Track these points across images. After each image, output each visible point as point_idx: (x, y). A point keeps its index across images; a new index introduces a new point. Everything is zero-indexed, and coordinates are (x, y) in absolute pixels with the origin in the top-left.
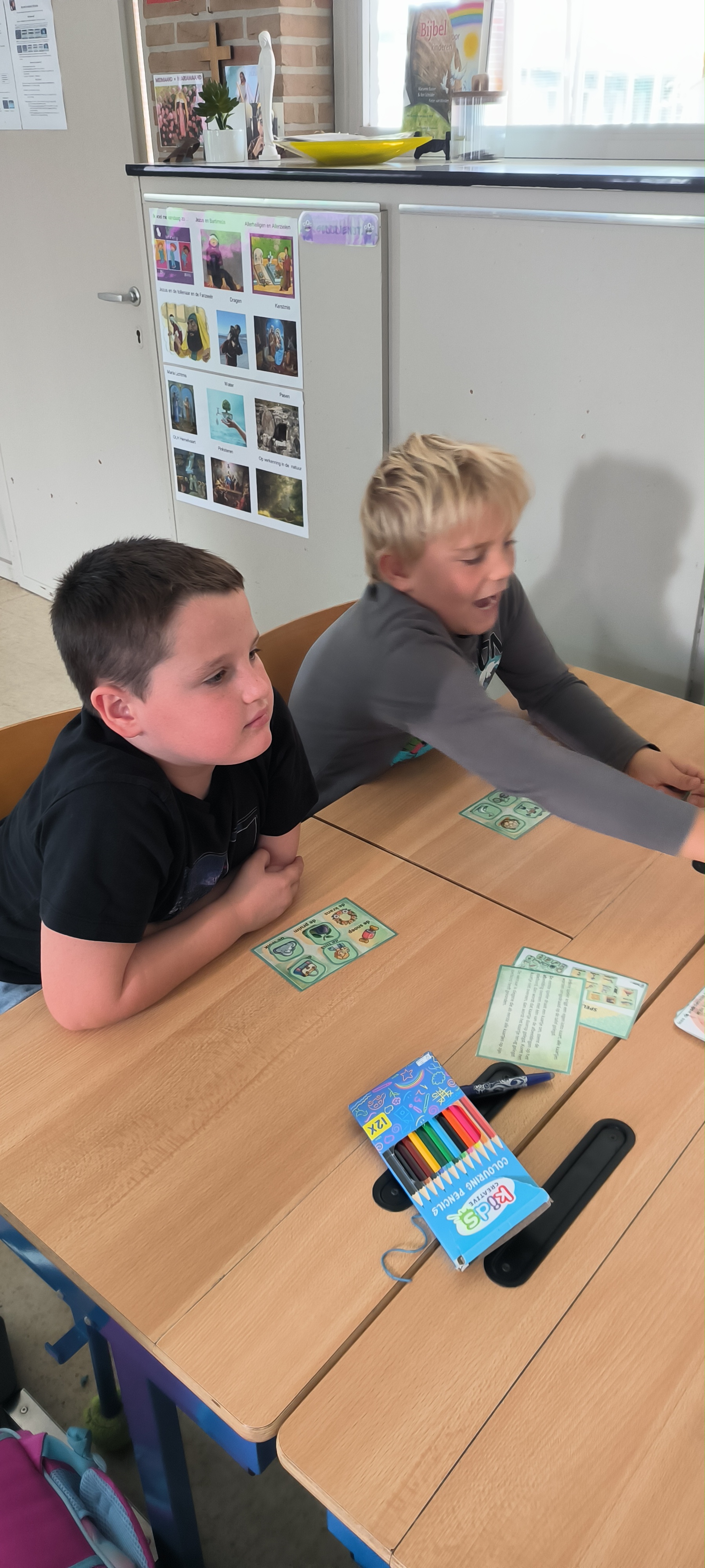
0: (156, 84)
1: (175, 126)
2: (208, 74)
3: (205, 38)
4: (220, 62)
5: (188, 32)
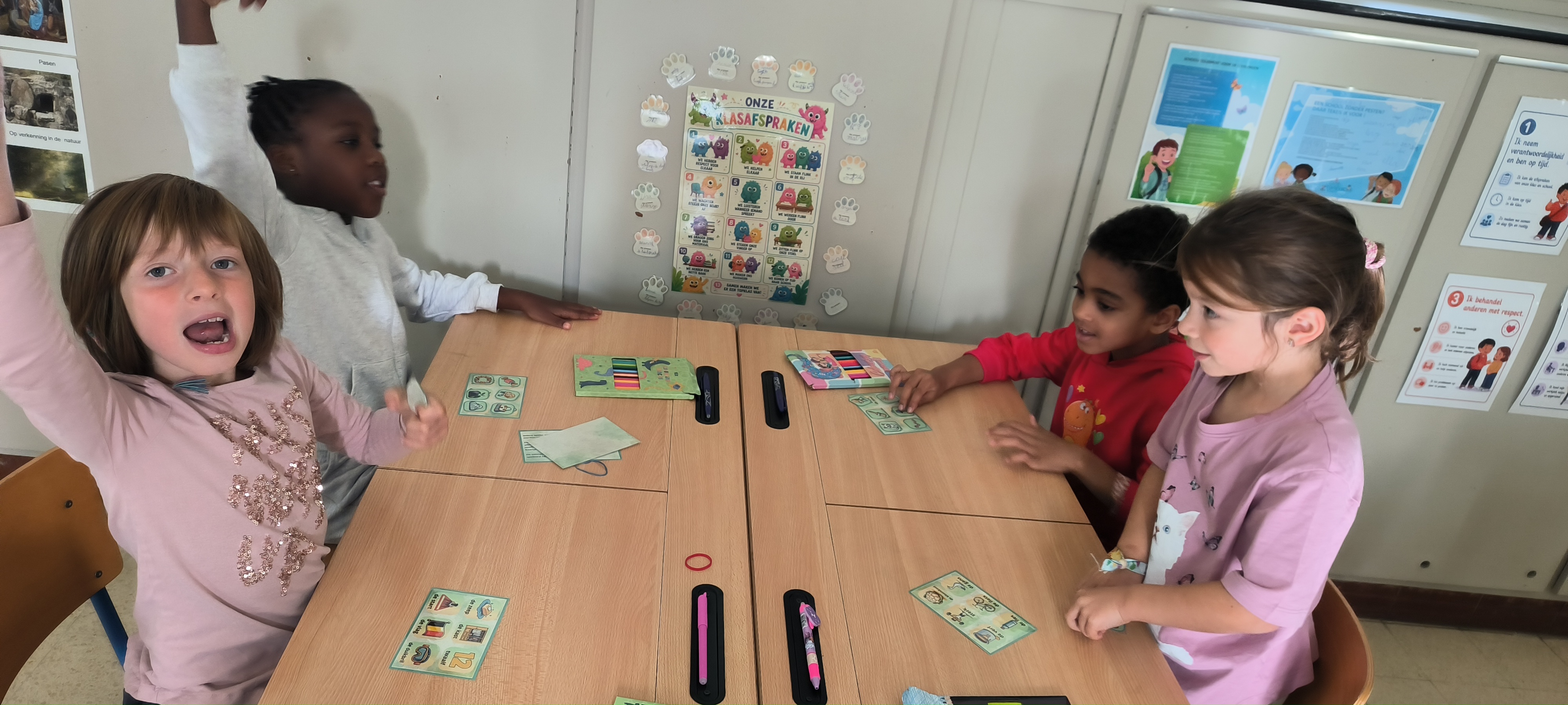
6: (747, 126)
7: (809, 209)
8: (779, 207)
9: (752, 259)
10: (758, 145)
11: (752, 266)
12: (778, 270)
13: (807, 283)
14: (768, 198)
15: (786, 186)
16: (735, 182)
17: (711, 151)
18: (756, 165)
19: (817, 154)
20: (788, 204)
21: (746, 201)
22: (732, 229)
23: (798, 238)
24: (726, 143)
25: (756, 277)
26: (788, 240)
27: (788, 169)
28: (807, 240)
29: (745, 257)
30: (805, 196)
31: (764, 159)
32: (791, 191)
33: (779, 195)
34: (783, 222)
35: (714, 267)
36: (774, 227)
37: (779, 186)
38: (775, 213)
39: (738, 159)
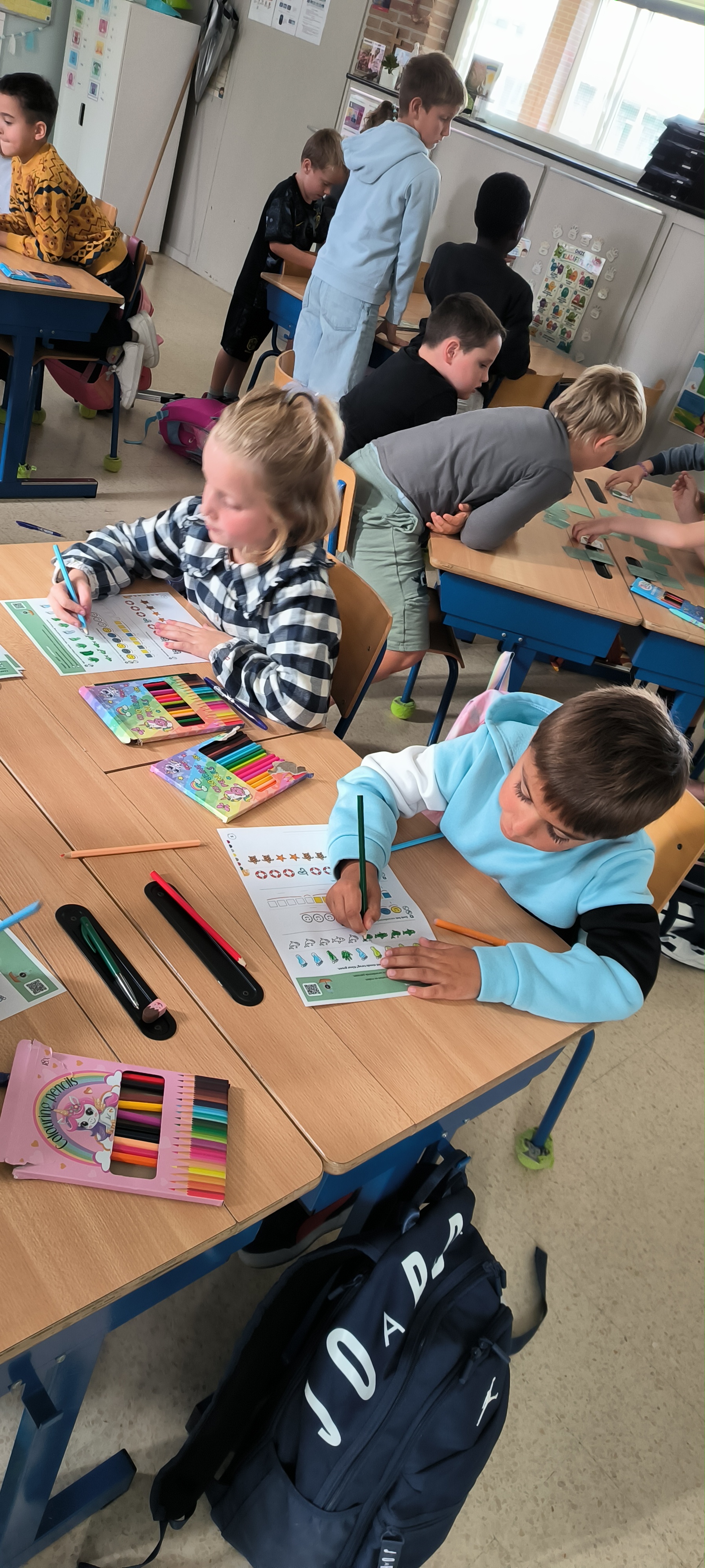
0: (364, 42)
1: (366, 62)
2: (389, 47)
3: (392, 32)
4: (395, 45)
5: (386, 27)
6: (572, 262)
7: (582, 306)
8: (573, 302)
9: (555, 324)
10: (573, 271)
11: (555, 327)
12: (564, 332)
13: (572, 342)
14: (570, 297)
15: (578, 293)
16: (561, 286)
17: (557, 270)
18: (570, 280)
19: (592, 281)
20: (576, 301)
21: (562, 296)
22: (553, 307)
23: (575, 319)
24: (563, 267)
25: (554, 333)
26: (571, 319)
27: (581, 285)
28: (577, 320)
29: (554, 322)
30: (583, 299)
31: (574, 278)
32: (579, 295)
33: (574, 296)
34: (572, 310)
35: (541, 324)
36: (568, 311)
37: (575, 292)
38: (571, 304)
39: (565, 276)
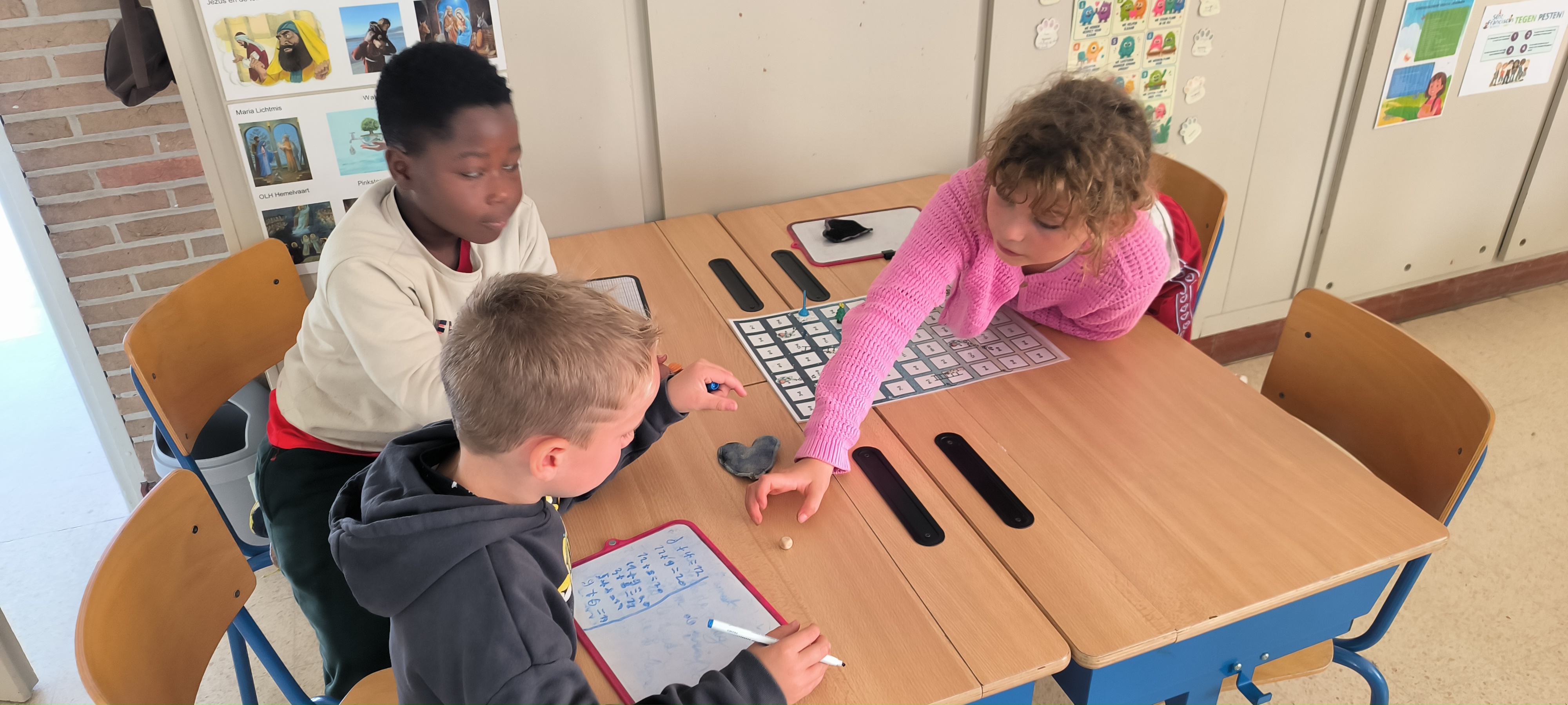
7: (1173, 50)
8: (1150, 54)
13: (1169, 121)
14: (1141, 49)
15: (1155, 34)
16: (1114, 41)
17: (1096, 16)
18: (1132, 20)
20: (1155, 50)
21: (1122, 57)
23: (1164, 79)
24: (1109, 5)
26: (1156, 84)
27: (1159, 17)
28: (1171, 79)
30: (1171, 38)
31: (1140, 11)
32: (1159, 36)
33: (1150, 42)
34: (1151, 68)
36: (1144, 75)
37: (1150, 35)
38: (1146, 61)
39: (1118, 18)
